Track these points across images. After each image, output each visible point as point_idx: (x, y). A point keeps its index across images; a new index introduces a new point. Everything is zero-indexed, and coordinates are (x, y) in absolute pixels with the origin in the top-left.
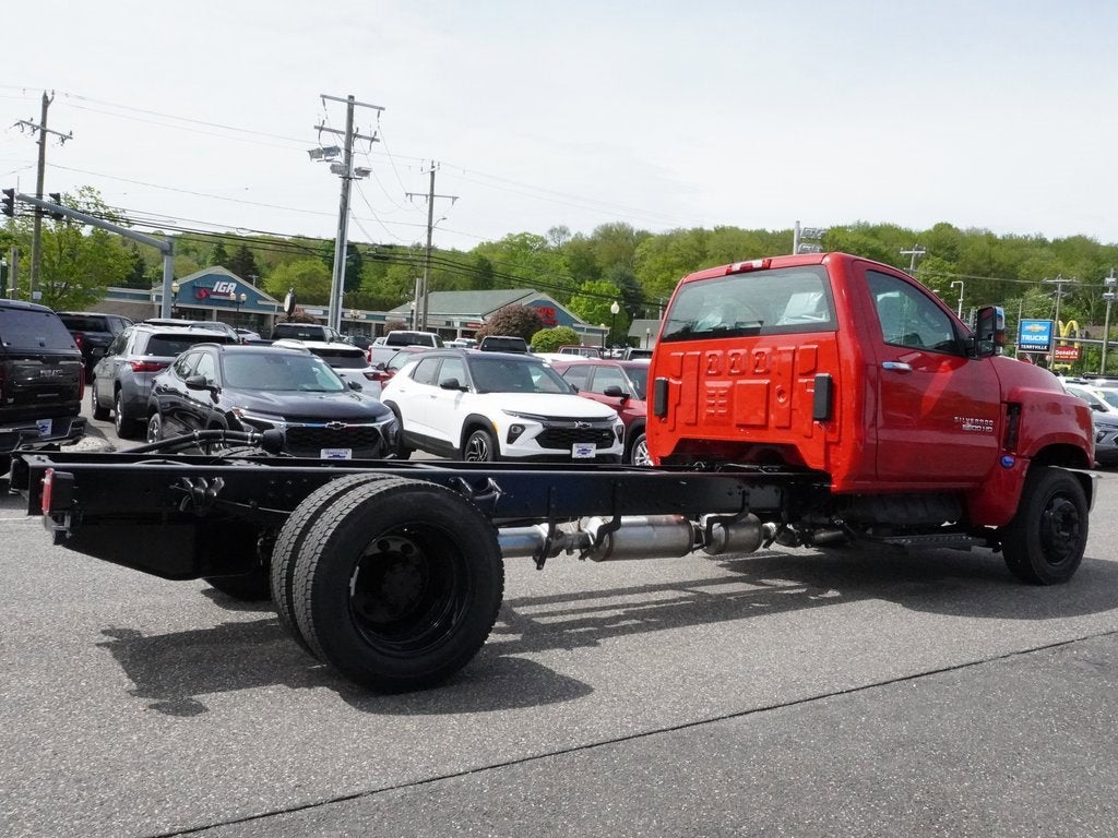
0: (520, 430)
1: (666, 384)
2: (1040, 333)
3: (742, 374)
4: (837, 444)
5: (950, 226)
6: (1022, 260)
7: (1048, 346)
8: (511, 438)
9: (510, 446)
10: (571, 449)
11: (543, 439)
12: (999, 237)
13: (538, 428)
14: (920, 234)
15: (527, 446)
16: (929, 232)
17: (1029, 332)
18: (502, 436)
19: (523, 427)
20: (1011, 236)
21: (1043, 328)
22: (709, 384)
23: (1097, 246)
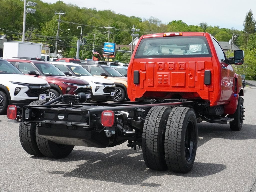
0: (19, 90)
1: (139, 73)
2: (111, 48)
3: (174, 70)
4: (213, 92)
5: (62, 2)
6: (89, 18)
7: (114, 53)
8: (16, 93)
9: (15, 96)
10: (39, 97)
11: (28, 93)
12: (81, 8)
13: (26, 89)
14: (52, 5)
15: (23, 96)
16: (55, 4)
17: (107, 47)
18: (12, 93)
19: (20, 88)
20: (85, 8)
21: (112, 46)
22: (158, 73)
23: (115, 15)
